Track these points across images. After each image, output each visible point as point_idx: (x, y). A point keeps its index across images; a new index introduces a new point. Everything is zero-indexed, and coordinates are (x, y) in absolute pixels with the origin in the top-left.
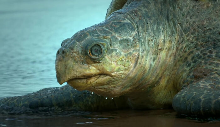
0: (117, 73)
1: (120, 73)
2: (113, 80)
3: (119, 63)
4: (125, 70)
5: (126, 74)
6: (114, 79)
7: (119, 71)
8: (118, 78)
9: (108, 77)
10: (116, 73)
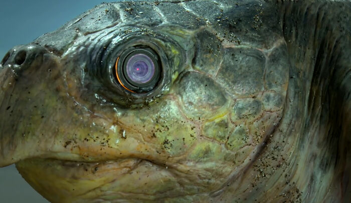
0: (199, 166)
1: (207, 170)
2: (178, 188)
3: (211, 132)
4: (226, 159)
5: (225, 177)
6: (181, 184)
7: (206, 162)
8: (198, 184)
9: (164, 174)
10: (191, 164)
